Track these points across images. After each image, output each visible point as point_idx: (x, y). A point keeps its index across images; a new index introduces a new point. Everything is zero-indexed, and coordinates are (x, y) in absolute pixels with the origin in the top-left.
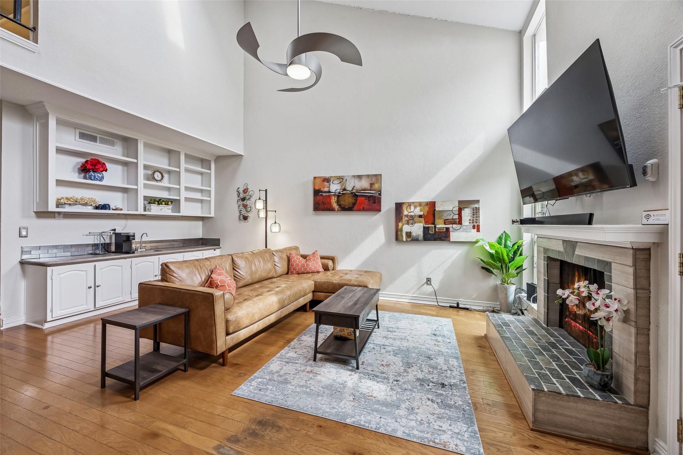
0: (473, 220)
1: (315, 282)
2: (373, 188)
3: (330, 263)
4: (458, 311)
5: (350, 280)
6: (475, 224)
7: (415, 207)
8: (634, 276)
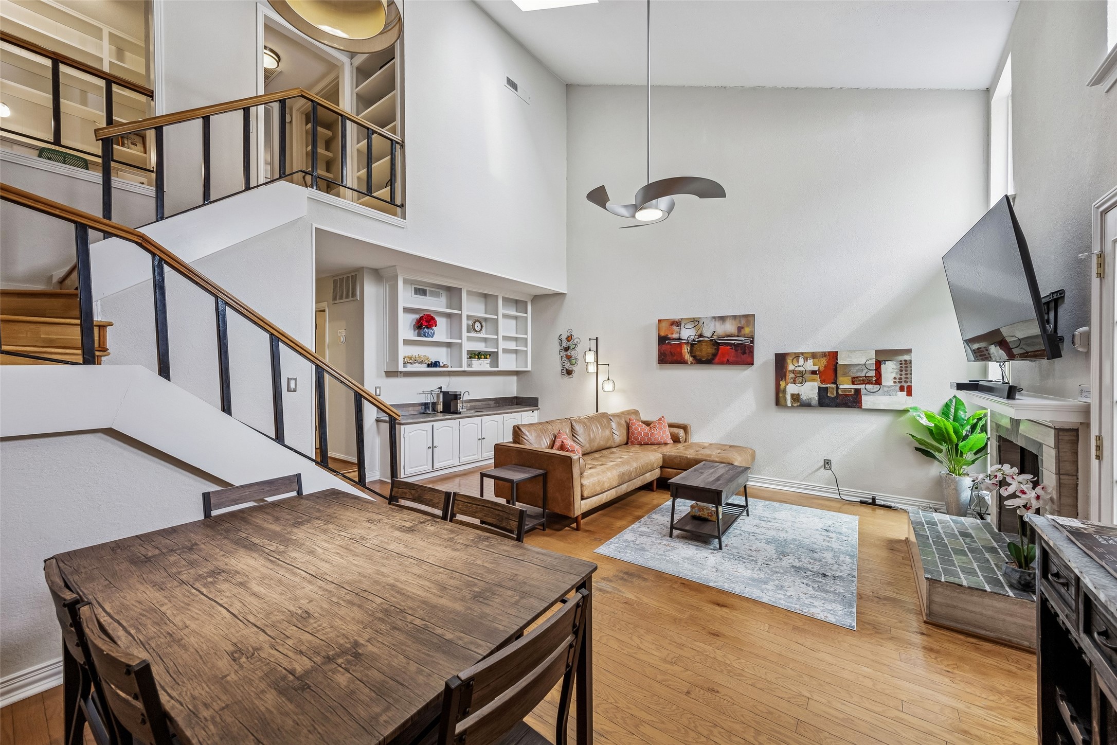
0: (900, 379)
1: (664, 456)
2: (743, 333)
3: (681, 433)
4: (874, 510)
5: (710, 456)
6: (903, 384)
7: (806, 359)
8: (1056, 459)
